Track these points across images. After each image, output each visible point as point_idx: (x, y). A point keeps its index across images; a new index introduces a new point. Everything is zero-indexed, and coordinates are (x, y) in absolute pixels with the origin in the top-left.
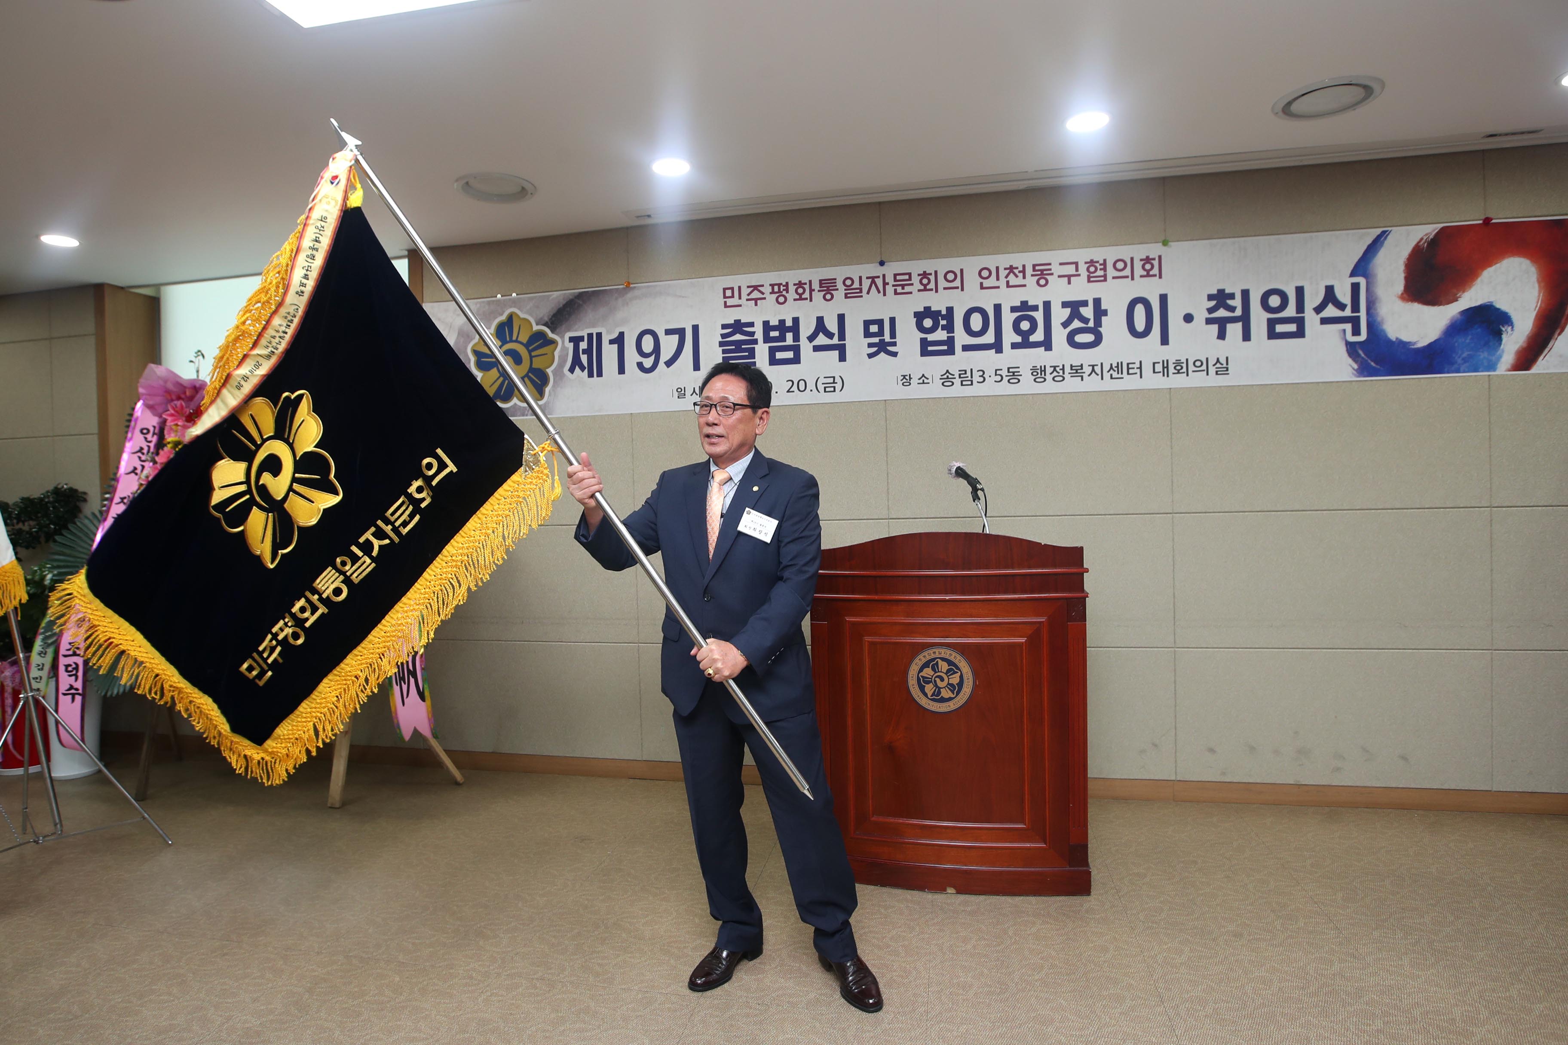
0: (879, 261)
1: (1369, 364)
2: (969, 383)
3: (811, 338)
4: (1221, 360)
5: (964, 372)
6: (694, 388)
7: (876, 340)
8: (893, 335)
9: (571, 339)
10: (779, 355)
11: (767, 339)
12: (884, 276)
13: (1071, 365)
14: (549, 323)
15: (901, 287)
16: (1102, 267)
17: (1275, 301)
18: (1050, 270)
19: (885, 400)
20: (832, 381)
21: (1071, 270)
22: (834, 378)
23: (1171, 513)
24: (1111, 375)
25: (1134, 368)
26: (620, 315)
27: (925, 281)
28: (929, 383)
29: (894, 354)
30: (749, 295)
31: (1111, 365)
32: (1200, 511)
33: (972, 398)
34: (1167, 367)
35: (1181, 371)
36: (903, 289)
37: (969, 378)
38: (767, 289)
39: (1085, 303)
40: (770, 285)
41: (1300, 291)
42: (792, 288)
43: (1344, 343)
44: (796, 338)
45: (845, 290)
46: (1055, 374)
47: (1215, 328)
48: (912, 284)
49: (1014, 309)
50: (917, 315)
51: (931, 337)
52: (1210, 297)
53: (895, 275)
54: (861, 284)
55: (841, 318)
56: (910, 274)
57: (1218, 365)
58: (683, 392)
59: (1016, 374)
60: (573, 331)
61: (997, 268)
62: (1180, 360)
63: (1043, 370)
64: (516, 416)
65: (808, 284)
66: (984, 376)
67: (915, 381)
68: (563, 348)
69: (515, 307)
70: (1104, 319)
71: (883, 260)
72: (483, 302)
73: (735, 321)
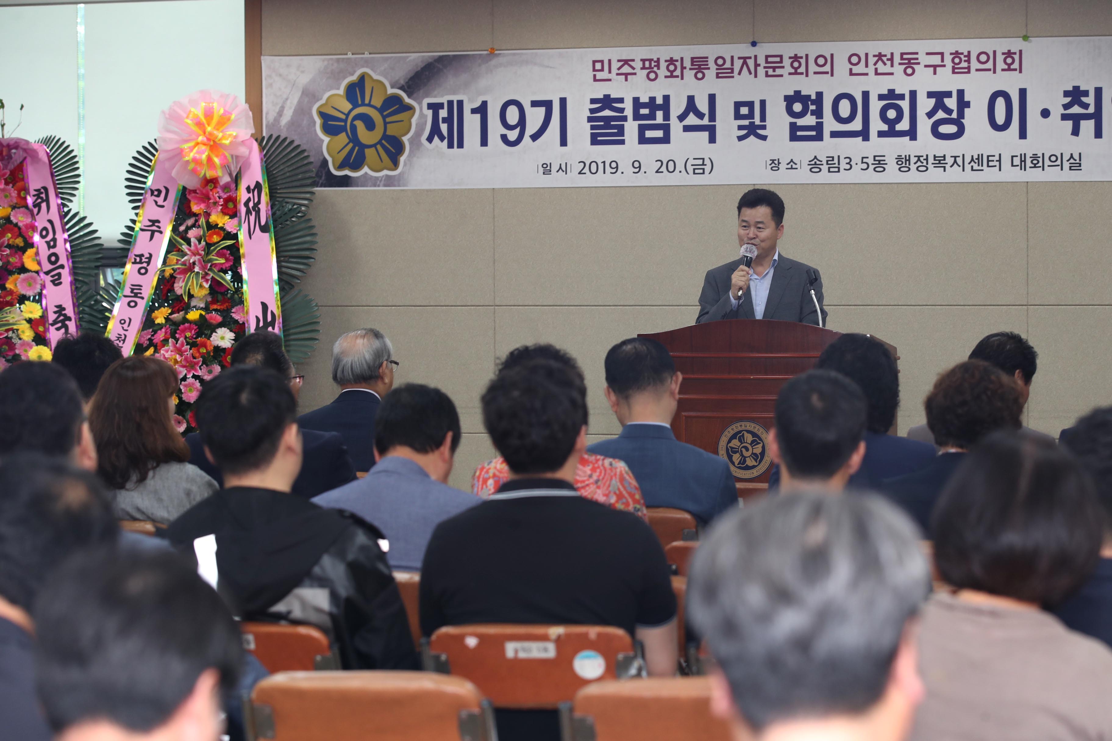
0: (751, 41)
2: (836, 170)
3: (682, 118)
4: (1074, 156)
5: (831, 159)
6: (561, 165)
7: (746, 122)
8: (763, 118)
9: (430, 106)
10: (649, 134)
11: (637, 116)
12: (756, 57)
13: (935, 156)
15: (771, 70)
16: (966, 59)
18: (917, 59)
20: (701, 163)
21: (936, 60)
22: (703, 159)
23: (1026, 305)
24: (972, 167)
25: (993, 161)
26: (483, 82)
27: (796, 64)
28: (797, 169)
29: (764, 138)
30: (619, 69)
31: (972, 156)
32: (1052, 304)
33: (839, 185)
34: (1025, 161)
35: (1037, 165)
36: (774, 71)
37: (837, 165)
38: (638, 65)
39: (949, 94)
40: (642, 60)
42: (663, 65)
44: (667, 117)
45: (717, 69)
46: (919, 164)
47: (1069, 124)
48: (783, 67)
49: (881, 97)
50: (787, 98)
51: (801, 122)
52: (1066, 94)
53: (767, 57)
54: (732, 64)
55: (712, 98)
56: (781, 57)
57: (1072, 161)
58: (548, 168)
59: (881, 162)
60: (432, 97)
61: (867, 55)
62: (1037, 155)
63: (908, 160)
64: (367, 186)
65: (680, 61)
66: (851, 163)
67: (783, 166)
68: (422, 115)
69: (367, 67)
70: (966, 110)
71: (755, 40)
72: (332, 59)
73: (604, 95)
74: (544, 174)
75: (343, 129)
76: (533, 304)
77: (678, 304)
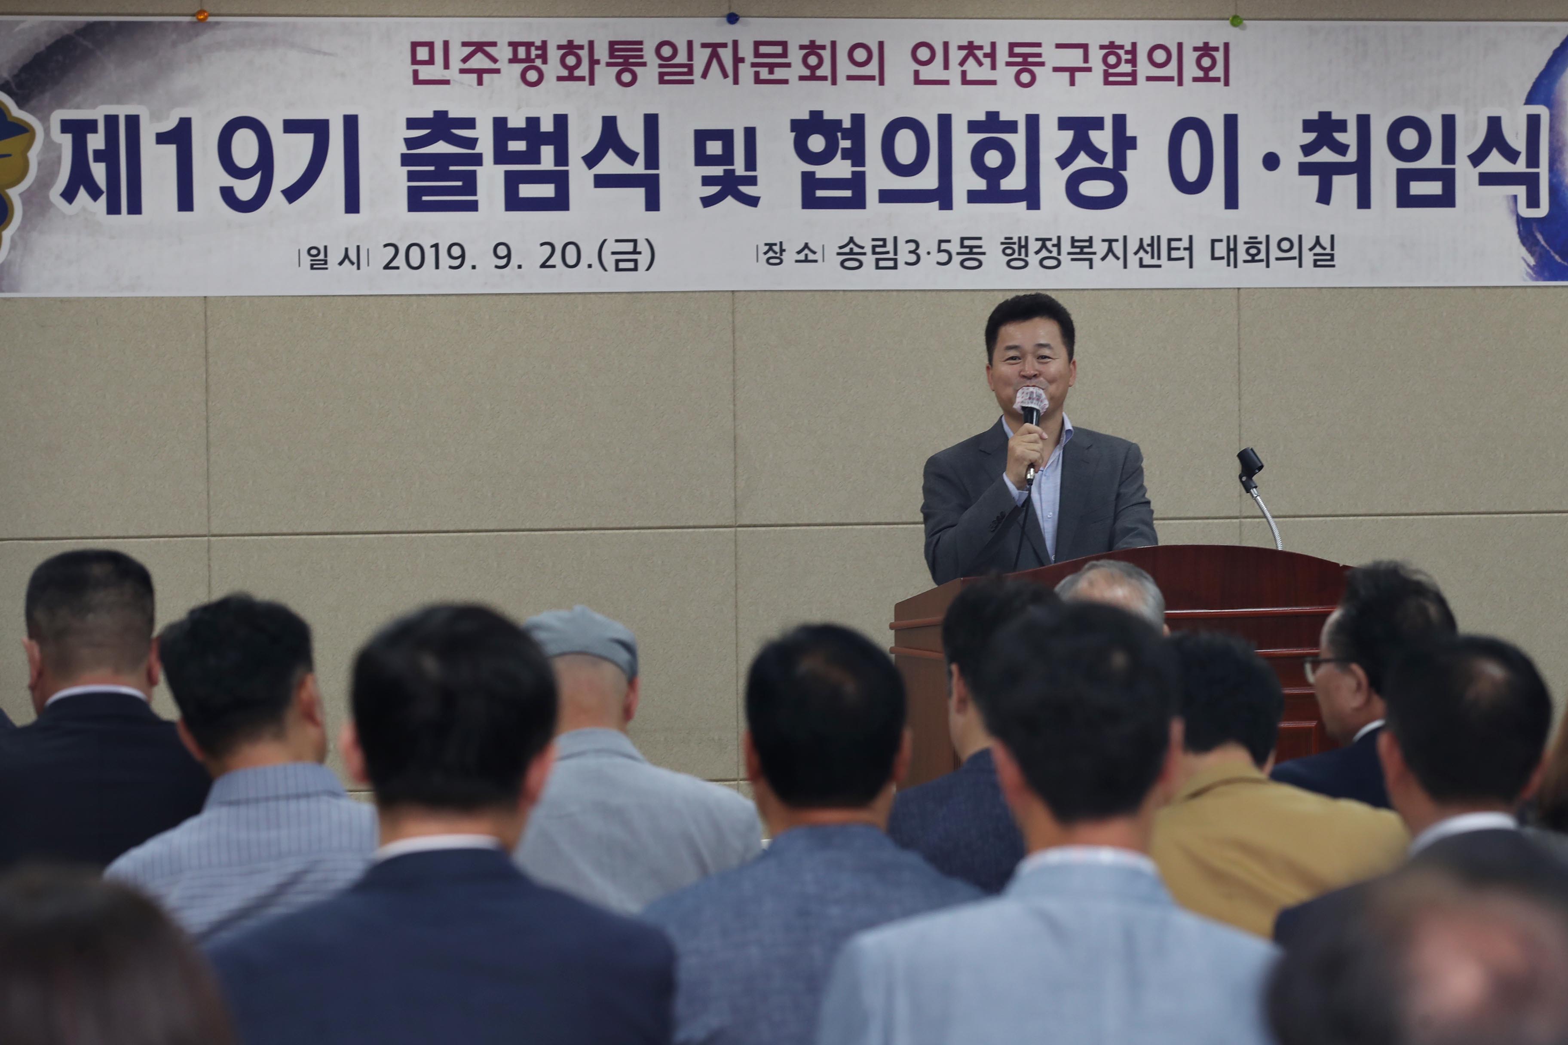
0: (727, 12)
1: (1553, 257)
2: (891, 264)
3: (591, 160)
4: (1322, 241)
5: (881, 243)
6: (347, 249)
7: (717, 171)
8: (751, 162)
9: (67, 126)
10: (526, 191)
11: (502, 156)
12: (735, 43)
13: (1073, 238)
14: (13, 85)
15: (766, 70)
16: (1129, 57)
17: (1409, 139)
18: (1039, 55)
19: (733, 291)
20: (631, 250)
21: (1074, 58)
22: (635, 242)
23: (1237, 518)
24: (1141, 259)
25: (1178, 249)
26: (182, 81)
27: (813, 60)
28: (816, 261)
29: (753, 201)
30: (465, 60)
31: (1141, 240)
32: (1284, 514)
33: (895, 293)
34: (1235, 250)
35: (1257, 258)
36: (771, 72)
37: (891, 255)
38: (503, 53)
39: (1097, 123)
40: (511, 44)
41: (1449, 122)
42: (554, 55)
43: (1515, 218)
44: (562, 157)
45: (661, 66)
46: (1044, 253)
47: (1313, 181)
48: (788, 65)
49: (974, 127)
50: (796, 125)
51: (823, 172)
52: (1308, 126)
53: (757, 44)
55: (651, 123)
56: (784, 44)
57: (1318, 250)
58: (321, 256)
59: (975, 250)
60: (70, 108)
61: (946, 45)
62: (1256, 238)
63: (1024, 246)
65: (586, 47)
66: (917, 251)
67: (789, 256)
68: (49, 143)
70: (1130, 153)
71: (733, 11)
73: (436, 112)
74: (312, 268)
77: (585, 526)
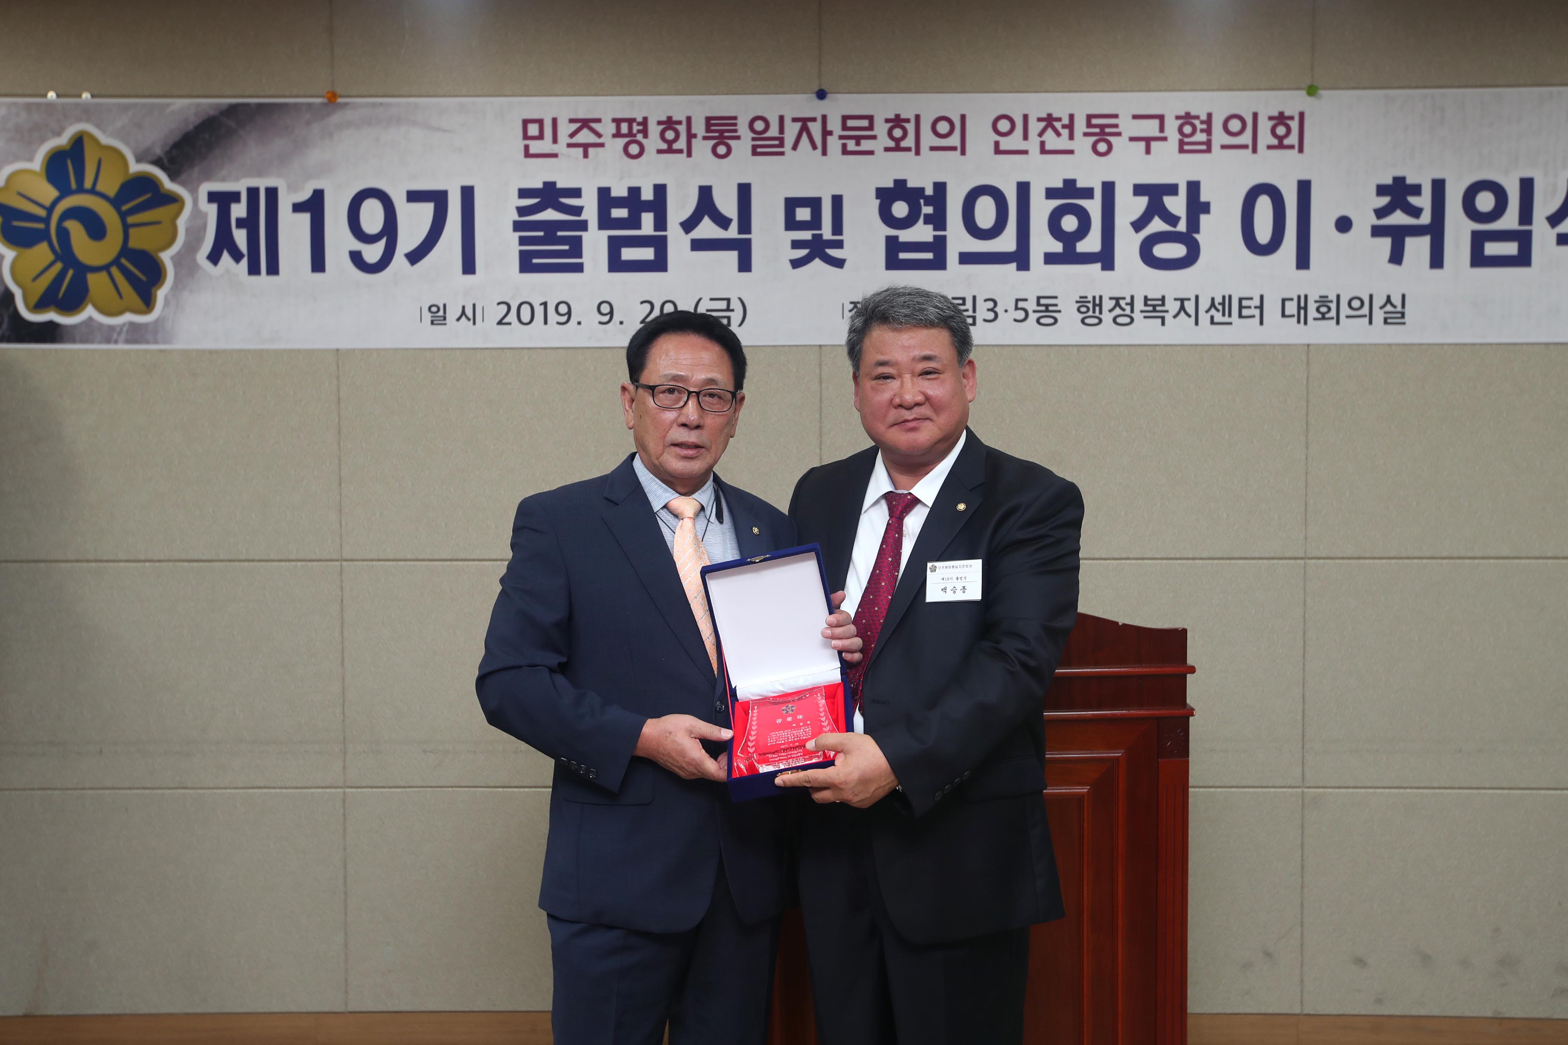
0: (816, 89)
3: (688, 225)
4: (1393, 300)
6: (464, 307)
7: (806, 235)
8: (837, 228)
9: (213, 197)
10: (628, 254)
11: (605, 222)
12: (824, 118)
13: (1145, 297)
14: (166, 161)
15: (853, 142)
16: (1204, 126)
17: (1485, 202)
18: (1116, 126)
19: (820, 346)
20: (724, 307)
21: (1150, 128)
22: (728, 300)
23: (1302, 559)
24: (1212, 318)
25: (1250, 307)
26: (315, 156)
27: (898, 133)
29: (839, 263)
30: (572, 135)
31: (1213, 299)
32: (1349, 556)
34: (1305, 307)
35: (1327, 316)
36: (858, 144)
38: (607, 129)
39: (1172, 189)
40: (614, 120)
41: (1527, 186)
42: (654, 130)
44: (661, 223)
45: (754, 139)
46: (1118, 311)
47: (1385, 243)
48: (874, 137)
49: (1051, 193)
50: (881, 193)
51: (906, 236)
52: (1381, 190)
53: (845, 118)
55: (744, 192)
56: (870, 118)
57: (1389, 308)
58: (441, 313)
59: (1051, 308)
60: (217, 180)
61: (1026, 118)
62: (1327, 297)
63: (1098, 304)
64: (92, 342)
65: (684, 123)
66: (995, 309)
68: (197, 213)
69: (88, 120)
70: (1203, 218)
71: (823, 88)
72: (15, 104)
73: (545, 183)
74: (432, 323)
75: (42, 236)
76: (414, 558)
